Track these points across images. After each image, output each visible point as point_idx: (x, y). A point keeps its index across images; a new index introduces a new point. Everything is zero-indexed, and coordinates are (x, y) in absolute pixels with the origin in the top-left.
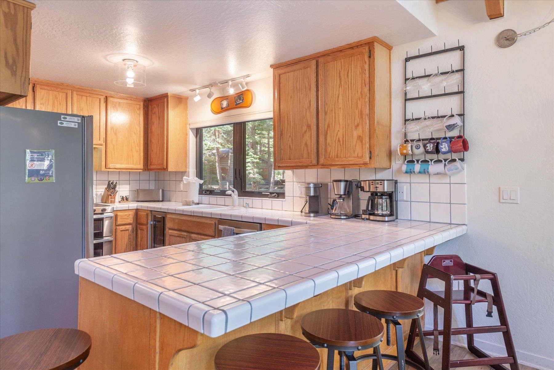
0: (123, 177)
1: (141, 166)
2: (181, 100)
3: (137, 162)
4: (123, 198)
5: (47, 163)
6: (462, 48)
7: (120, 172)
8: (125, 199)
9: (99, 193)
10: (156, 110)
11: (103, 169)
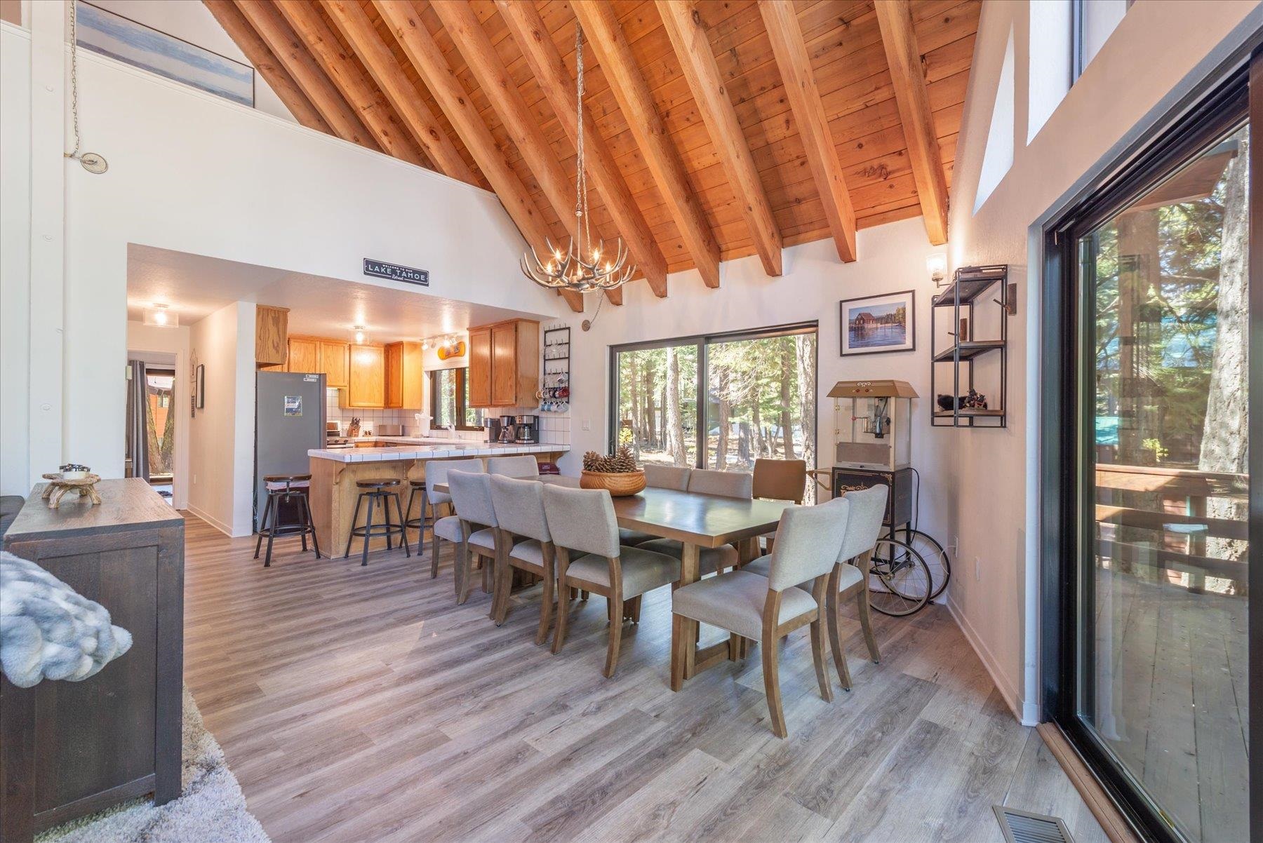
0: (366, 414)
1: (382, 404)
2: (416, 346)
3: (379, 401)
4: (366, 433)
5: (297, 404)
6: (569, 328)
7: (364, 409)
8: (368, 433)
9: (345, 428)
10: (394, 355)
11: (347, 407)
